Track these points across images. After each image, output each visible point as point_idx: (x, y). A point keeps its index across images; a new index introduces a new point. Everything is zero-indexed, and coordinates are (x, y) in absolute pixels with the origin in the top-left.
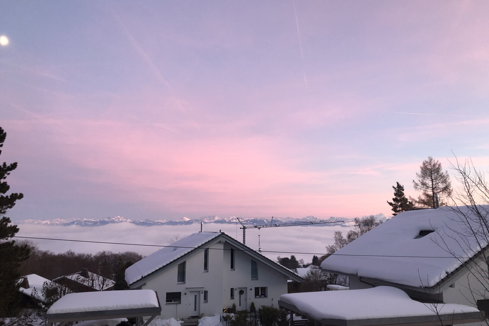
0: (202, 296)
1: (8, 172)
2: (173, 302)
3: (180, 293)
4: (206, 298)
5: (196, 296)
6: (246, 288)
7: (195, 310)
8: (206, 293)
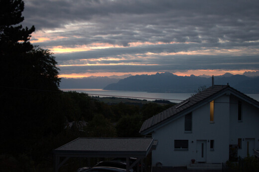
0: (209, 144)
1: (30, 35)
2: (181, 149)
3: (188, 141)
4: (212, 146)
5: (203, 144)
6: (254, 139)
7: (202, 157)
8: (212, 142)
